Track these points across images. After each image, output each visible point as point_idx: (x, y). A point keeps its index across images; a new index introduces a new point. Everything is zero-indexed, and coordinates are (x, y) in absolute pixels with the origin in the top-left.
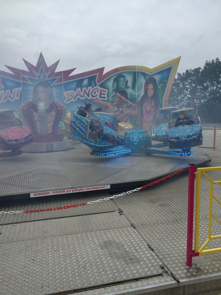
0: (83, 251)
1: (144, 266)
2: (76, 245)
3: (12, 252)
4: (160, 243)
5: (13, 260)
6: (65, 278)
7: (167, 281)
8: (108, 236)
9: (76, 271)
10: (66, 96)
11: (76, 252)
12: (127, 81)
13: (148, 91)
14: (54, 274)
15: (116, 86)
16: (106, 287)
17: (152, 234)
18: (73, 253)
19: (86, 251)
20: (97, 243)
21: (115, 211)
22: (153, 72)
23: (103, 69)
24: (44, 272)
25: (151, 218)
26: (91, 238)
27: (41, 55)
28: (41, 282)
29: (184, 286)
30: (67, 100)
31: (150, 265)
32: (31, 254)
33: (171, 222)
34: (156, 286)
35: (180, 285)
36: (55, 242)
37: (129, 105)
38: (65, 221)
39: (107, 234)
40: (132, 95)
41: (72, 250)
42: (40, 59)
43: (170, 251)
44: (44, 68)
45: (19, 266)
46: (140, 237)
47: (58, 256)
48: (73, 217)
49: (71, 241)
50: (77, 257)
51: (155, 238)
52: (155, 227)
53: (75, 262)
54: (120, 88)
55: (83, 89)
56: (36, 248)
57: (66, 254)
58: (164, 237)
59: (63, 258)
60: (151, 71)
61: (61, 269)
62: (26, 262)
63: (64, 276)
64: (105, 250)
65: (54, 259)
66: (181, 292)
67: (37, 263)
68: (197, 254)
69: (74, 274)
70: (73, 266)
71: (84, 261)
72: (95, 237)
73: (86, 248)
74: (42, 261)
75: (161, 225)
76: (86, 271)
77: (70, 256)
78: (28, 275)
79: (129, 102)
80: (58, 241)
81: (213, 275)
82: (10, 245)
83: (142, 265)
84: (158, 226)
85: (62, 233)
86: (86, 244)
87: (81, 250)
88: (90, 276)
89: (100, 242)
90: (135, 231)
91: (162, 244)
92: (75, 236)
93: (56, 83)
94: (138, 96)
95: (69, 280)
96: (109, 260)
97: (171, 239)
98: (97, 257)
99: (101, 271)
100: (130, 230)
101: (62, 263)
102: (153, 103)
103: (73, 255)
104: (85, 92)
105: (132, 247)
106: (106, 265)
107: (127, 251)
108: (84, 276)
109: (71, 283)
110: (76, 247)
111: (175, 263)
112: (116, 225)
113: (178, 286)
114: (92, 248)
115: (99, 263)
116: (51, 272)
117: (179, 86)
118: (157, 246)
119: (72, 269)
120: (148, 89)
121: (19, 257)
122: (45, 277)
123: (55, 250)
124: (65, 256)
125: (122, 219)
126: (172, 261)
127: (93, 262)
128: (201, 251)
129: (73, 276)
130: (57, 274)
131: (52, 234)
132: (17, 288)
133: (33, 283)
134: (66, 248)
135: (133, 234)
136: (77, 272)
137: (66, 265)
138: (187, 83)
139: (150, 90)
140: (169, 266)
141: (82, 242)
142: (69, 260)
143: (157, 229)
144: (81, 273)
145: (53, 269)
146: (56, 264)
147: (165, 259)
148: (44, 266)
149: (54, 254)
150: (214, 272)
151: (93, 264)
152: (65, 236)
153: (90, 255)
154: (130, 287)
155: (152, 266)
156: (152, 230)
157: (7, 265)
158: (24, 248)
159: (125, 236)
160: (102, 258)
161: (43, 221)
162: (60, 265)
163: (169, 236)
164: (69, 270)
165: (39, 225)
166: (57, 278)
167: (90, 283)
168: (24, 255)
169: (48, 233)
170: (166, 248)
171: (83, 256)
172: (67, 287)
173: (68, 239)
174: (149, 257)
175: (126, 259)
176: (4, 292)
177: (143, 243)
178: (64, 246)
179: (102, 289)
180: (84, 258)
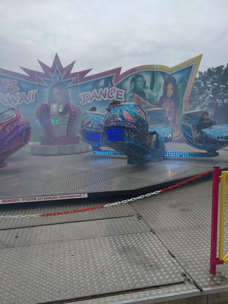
0: (101, 256)
1: (165, 273)
2: (93, 250)
3: (28, 255)
4: (181, 249)
5: (30, 264)
6: (83, 283)
7: (188, 290)
8: (127, 241)
9: (94, 276)
10: (82, 98)
11: (93, 257)
12: (145, 81)
13: (168, 91)
14: (72, 279)
15: (133, 86)
16: (125, 294)
17: (173, 240)
18: (91, 258)
19: (104, 256)
20: (115, 248)
21: (133, 216)
22: (173, 71)
23: (120, 69)
24: (61, 277)
25: (172, 223)
26: (109, 243)
27: (57, 56)
28: (59, 286)
29: (208, 295)
30: (83, 101)
31: (171, 272)
32: (47, 258)
33: (192, 228)
34: (177, 294)
35: (203, 294)
36: (72, 247)
37: (147, 105)
38: (82, 225)
39: (125, 239)
40: (150, 95)
41: (89, 255)
42: (55, 60)
43: (193, 258)
44: (60, 69)
45: (36, 270)
46: (160, 243)
47: (75, 260)
48: (89, 221)
49: (88, 245)
50: (95, 262)
51: (177, 245)
52: (175, 233)
53: (93, 267)
54: (138, 88)
55: (100, 90)
56: (53, 252)
57: (83, 258)
58: (186, 243)
59: (80, 263)
60: (171, 70)
61: (79, 274)
62: (43, 266)
63: (82, 281)
64: (124, 256)
65: (71, 264)
66: (205, 301)
67: (54, 267)
68: (222, 262)
69: (91, 280)
70: (90, 271)
71: (102, 266)
72: (113, 242)
73: (104, 253)
74: (59, 265)
75: (182, 231)
76: (104, 276)
77: (87, 261)
78: (45, 279)
79: (147, 102)
80: (75, 245)
82: (27, 249)
83: (162, 272)
84: (179, 231)
85: (79, 237)
86: (104, 249)
87: (99, 255)
88: (108, 281)
89: (118, 247)
90: (155, 237)
91: (184, 250)
92: (92, 241)
93: (71, 84)
94: (157, 96)
95: (87, 285)
96: (127, 266)
97: (193, 245)
98: (115, 263)
99: (119, 277)
100: (149, 235)
101: (80, 267)
102: (172, 103)
103: (91, 260)
104: (101, 93)
105: (152, 253)
106: (125, 271)
107: (146, 257)
108: (103, 282)
109: (89, 288)
111: (197, 271)
112: (134, 230)
113: (201, 295)
114: (110, 253)
115: (117, 269)
116: (69, 277)
117: (201, 86)
118: (178, 252)
119: (89, 274)
120: (167, 89)
121: (36, 261)
122: (62, 282)
123: (72, 254)
124: (83, 261)
125: (141, 224)
126: (195, 268)
127: (111, 268)
128: (226, 259)
129: (91, 281)
130: (74, 279)
131: (69, 238)
132: (34, 292)
133: (51, 287)
134: (83, 253)
135: (152, 239)
137: (84, 270)
138: (209, 82)
139: (170, 90)
140: (191, 274)
141: (99, 247)
142: (86, 265)
143: (178, 235)
144: (99, 278)
145: (71, 273)
146: (73, 268)
147: (187, 267)
148: (61, 270)
149: (70, 258)
151: (112, 270)
152: (82, 241)
153: (108, 260)
154: (150, 294)
155: (173, 273)
156: (173, 236)
157: (24, 269)
158: (40, 252)
160: (120, 264)
161: (60, 224)
162: (78, 269)
163: (191, 243)
164: (86, 275)
165: (55, 229)
166: (74, 283)
167: (108, 289)
168: (41, 259)
169: (65, 237)
170: (188, 255)
171: (101, 261)
172: (84, 293)
173: (85, 244)
174: (169, 264)
175: (146, 265)
176: (21, 296)
177: (164, 249)
178: (81, 250)
179: (121, 295)
180: (102, 263)
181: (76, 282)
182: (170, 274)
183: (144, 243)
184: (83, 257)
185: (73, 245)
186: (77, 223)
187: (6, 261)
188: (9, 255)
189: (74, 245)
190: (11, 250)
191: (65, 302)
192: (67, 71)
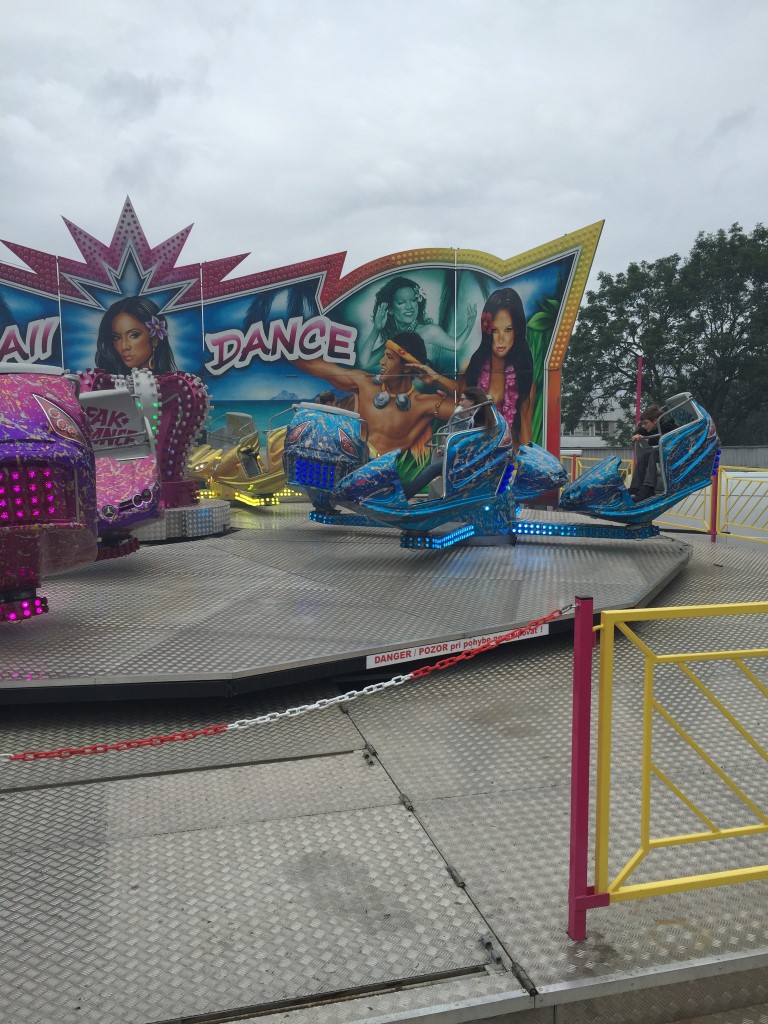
0: (228, 887)
1: (426, 940)
2: (205, 869)
4: (488, 861)
6: (157, 978)
7: (497, 991)
8: (318, 838)
9: (197, 954)
10: (215, 350)
11: (202, 891)
12: (424, 300)
13: (495, 336)
14: (123, 966)
15: (383, 317)
16: (291, 1010)
17: (466, 831)
18: (194, 896)
19: (238, 889)
20: (278, 862)
21: (352, 752)
22: (510, 272)
24: (88, 960)
25: (472, 774)
26: (259, 844)
28: (76, 991)
29: (555, 1007)
30: (216, 362)
31: (447, 937)
32: (49, 898)
33: (534, 790)
34: (457, 1008)
35: (539, 1005)
36: (134, 859)
38: (177, 783)
39: (316, 831)
40: (439, 347)
41: (189, 884)
43: (521, 889)
45: (7, 939)
46: (426, 841)
47: (141, 904)
48: (205, 772)
49: (191, 854)
50: (205, 910)
51: (477, 845)
52: (478, 808)
53: (197, 926)
54: (400, 322)
56: (70, 878)
57: (169, 896)
58: (507, 841)
59: (156, 911)
60: (505, 266)
61: (147, 948)
62: (31, 925)
63: (156, 972)
64: (303, 885)
65: (126, 916)
67: (68, 927)
68: (604, 900)
69: (188, 967)
70: (187, 938)
71: (227, 921)
72: (274, 842)
73: (239, 876)
74: (85, 922)
75: (500, 799)
76: (232, 954)
77: (182, 906)
78: (35, 968)
79: (430, 371)
80: (147, 853)
81: (651, 971)
83: (420, 936)
84: (492, 802)
85: (164, 827)
86: (240, 864)
87: (221, 883)
88: (242, 972)
89: (287, 858)
90: (413, 820)
91: (498, 863)
92: (206, 837)
95: (171, 987)
96: (311, 920)
97: (528, 846)
98: (271, 910)
99: (279, 956)
100: (394, 816)
101: (154, 927)
103: (193, 901)
104: (279, 335)
105: (395, 875)
106: (300, 937)
107: (376, 888)
108: (223, 973)
109: (176, 996)
110: (206, 873)
111: (529, 930)
112: (349, 799)
113: (530, 1006)
114: (261, 878)
115: (277, 930)
116: (113, 960)
118: (478, 871)
119: (184, 948)
120: (495, 330)
122: (90, 976)
123: (133, 884)
124: (166, 905)
125: (371, 780)
126: (523, 922)
127: (258, 926)
128: (616, 889)
129: (185, 972)
130: (130, 966)
131: (130, 831)
133: (50, 995)
134: (170, 878)
135: (401, 830)
136: (200, 959)
137: (166, 936)
140: (509, 940)
141: (227, 857)
142: (176, 918)
143: (484, 814)
144: (213, 961)
145: (122, 948)
146: (132, 931)
147: (501, 917)
148: (89, 938)
149: (127, 897)
150: (655, 959)
151: (258, 932)
152: (171, 838)
153: (251, 902)
154: (371, 1009)
155: (453, 941)
156: (470, 816)
158: (28, 876)
159: (374, 837)
160: (289, 912)
161: (105, 783)
162: (147, 934)
163: (522, 840)
164: (173, 953)
165: (86, 800)
166: (130, 977)
167: (239, 998)
168: (28, 901)
169: (115, 826)
170: (507, 879)
171: (227, 904)
172: (159, 1011)
173: (181, 848)
174: (446, 909)
175: (369, 915)
177: (434, 861)
178: (164, 870)
179: (277, 1015)
180: (228, 912)
181: (136, 974)
182: (443, 941)
183: (374, 841)
184: (167, 894)
185: (138, 853)
186: (163, 777)
189: (143, 852)
192: (163, 259)
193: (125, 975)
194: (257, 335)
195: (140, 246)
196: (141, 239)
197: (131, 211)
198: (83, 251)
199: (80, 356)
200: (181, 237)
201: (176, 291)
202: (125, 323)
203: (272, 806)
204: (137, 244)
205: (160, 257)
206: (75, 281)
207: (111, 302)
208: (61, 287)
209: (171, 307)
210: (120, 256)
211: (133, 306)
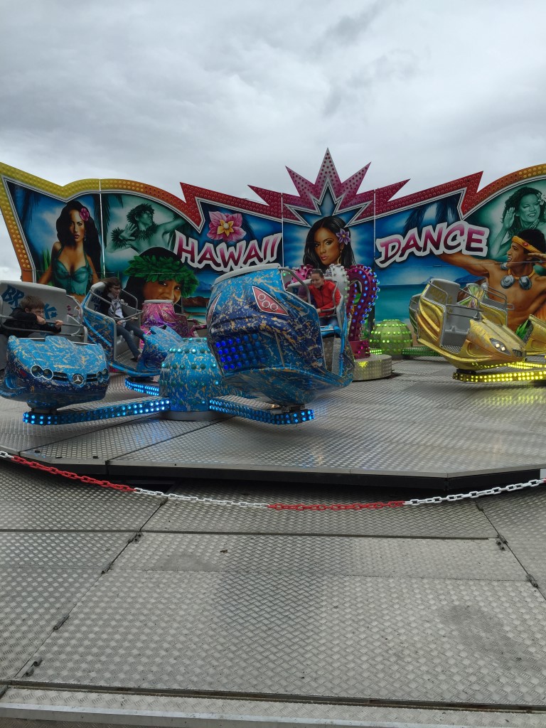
0: (399, 618)
3: (245, 592)
5: (246, 609)
6: (353, 669)
8: (463, 596)
9: (379, 659)
10: (382, 250)
11: (382, 617)
14: (331, 656)
15: (511, 219)
16: (447, 709)
18: (375, 620)
19: (406, 621)
20: (434, 608)
21: (487, 539)
24: (308, 648)
26: (420, 593)
28: (302, 667)
30: (382, 258)
32: (282, 605)
36: (335, 588)
38: (360, 544)
39: (461, 590)
41: (373, 612)
45: (258, 626)
47: (341, 618)
48: (379, 539)
49: (372, 592)
50: (383, 631)
53: (378, 640)
55: (425, 229)
56: (295, 594)
57: (359, 617)
59: (350, 625)
61: (346, 648)
62: (272, 620)
63: (352, 665)
64: (453, 626)
65: (331, 625)
67: (295, 625)
69: (373, 666)
71: (399, 641)
72: (431, 593)
73: (406, 612)
74: (305, 623)
76: (403, 664)
77: (367, 625)
78: (276, 647)
82: (242, 578)
85: (353, 571)
86: (407, 604)
87: (394, 615)
88: (411, 676)
89: (441, 606)
92: (382, 582)
93: (358, 219)
95: (362, 676)
96: (460, 651)
98: (430, 639)
99: (437, 672)
101: (349, 635)
103: (375, 623)
104: (429, 236)
105: (525, 631)
106: (452, 662)
107: (509, 638)
109: (366, 683)
110: (383, 606)
112: (486, 572)
114: (421, 616)
115: (435, 653)
116: (324, 651)
119: (370, 653)
121: (258, 607)
122: (310, 659)
123: (335, 605)
124: (357, 623)
125: (503, 561)
127: (421, 648)
129: (372, 669)
130: (336, 657)
131: (331, 570)
132: (251, 668)
134: (359, 605)
136: (382, 663)
137: (358, 643)
141: (397, 598)
142: (364, 632)
144: (390, 666)
145: (329, 645)
146: (335, 635)
148: (309, 634)
149: (331, 612)
151: (421, 652)
152: (358, 579)
153: (415, 631)
154: (508, 721)
157: (234, 619)
158: (269, 588)
159: (507, 601)
160: (443, 643)
162: (345, 639)
164: (363, 655)
165: (303, 546)
167: (409, 694)
168: (269, 604)
171: (398, 629)
172: (355, 691)
173: (365, 587)
175: (505, 656)
176: (226, 671)
178: (355, 599)
179: (437, 711)
180: (399, 634)
181: (339, 664)
183: (507, 605)
184: (357, 615)
185: (337, 585)
187: (202, 596)
188: (208, 586)
189: (340, 585)
190: (212, 575)
191: (312, 701)
192: (349, 189)
193: (332, 663)
194: (413, 238)
195: (335, 182)
196: (335, 177)
197: (329, 158)
198: (298, 188)
199: (294, 258)
200: (362, 173)
201: (357, 210)
202: (323, 234)
203: (428, 569)
204: (332, 180)
205: (347, 188)
206: (292, 208)
207: (314, 221)
208: (284, 213)
209: (353, 222)
210: (321, 189)
211: (328, 223)
